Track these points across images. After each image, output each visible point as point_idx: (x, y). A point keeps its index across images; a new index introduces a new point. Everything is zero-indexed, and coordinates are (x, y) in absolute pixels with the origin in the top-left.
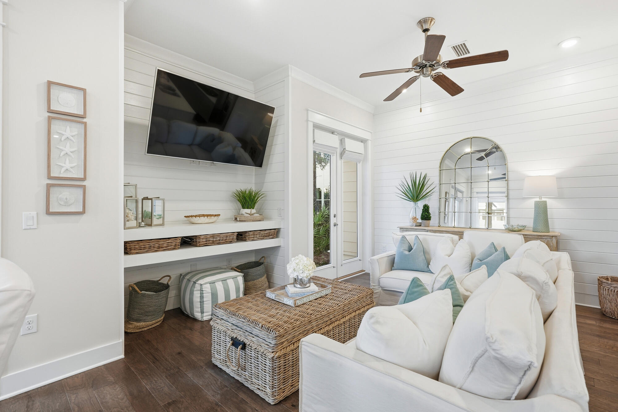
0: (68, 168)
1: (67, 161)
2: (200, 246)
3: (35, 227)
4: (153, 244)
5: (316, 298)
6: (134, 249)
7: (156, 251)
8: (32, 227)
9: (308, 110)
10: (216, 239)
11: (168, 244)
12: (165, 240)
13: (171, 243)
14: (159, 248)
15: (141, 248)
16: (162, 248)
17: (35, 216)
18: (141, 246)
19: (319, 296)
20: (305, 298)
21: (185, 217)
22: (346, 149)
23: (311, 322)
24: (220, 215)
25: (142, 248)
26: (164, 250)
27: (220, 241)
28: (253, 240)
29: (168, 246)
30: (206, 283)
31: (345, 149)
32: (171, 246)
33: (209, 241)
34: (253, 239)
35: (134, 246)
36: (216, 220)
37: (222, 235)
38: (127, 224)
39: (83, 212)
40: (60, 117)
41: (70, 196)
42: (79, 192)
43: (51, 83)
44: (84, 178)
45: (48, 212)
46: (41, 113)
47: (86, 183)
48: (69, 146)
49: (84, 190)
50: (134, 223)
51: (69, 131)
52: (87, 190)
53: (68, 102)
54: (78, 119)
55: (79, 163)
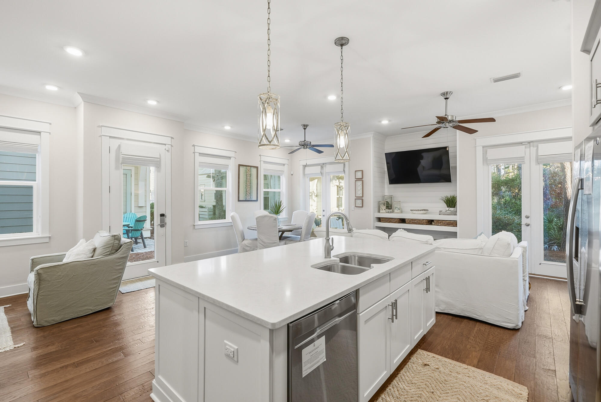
0: (359, 194)
1: (359, 192)
4: (388, 220)
6: (383, 221)
7: (389, 222)
8: (353, 210)
12: (392, 219)
16: (391, 222)
21: (411, 210)
24: (428, 210)
35: (382, 219)
36: (426, 213)
38: (381, 211)
39: (362, 207)
40: (358, 180)
41: (359, 202)
42: (361, 200)
43: (355, 171)
44: (363, 197)
45: (355, 206)
46: (354, 180)
47: (363, 198)
48: (359, 187)
49: (362, 200)
50: (384, 211)
51: (359, 183)
52: (364, 200)
53: (359, 175)
54: (361, 179)
55: (361, 192)
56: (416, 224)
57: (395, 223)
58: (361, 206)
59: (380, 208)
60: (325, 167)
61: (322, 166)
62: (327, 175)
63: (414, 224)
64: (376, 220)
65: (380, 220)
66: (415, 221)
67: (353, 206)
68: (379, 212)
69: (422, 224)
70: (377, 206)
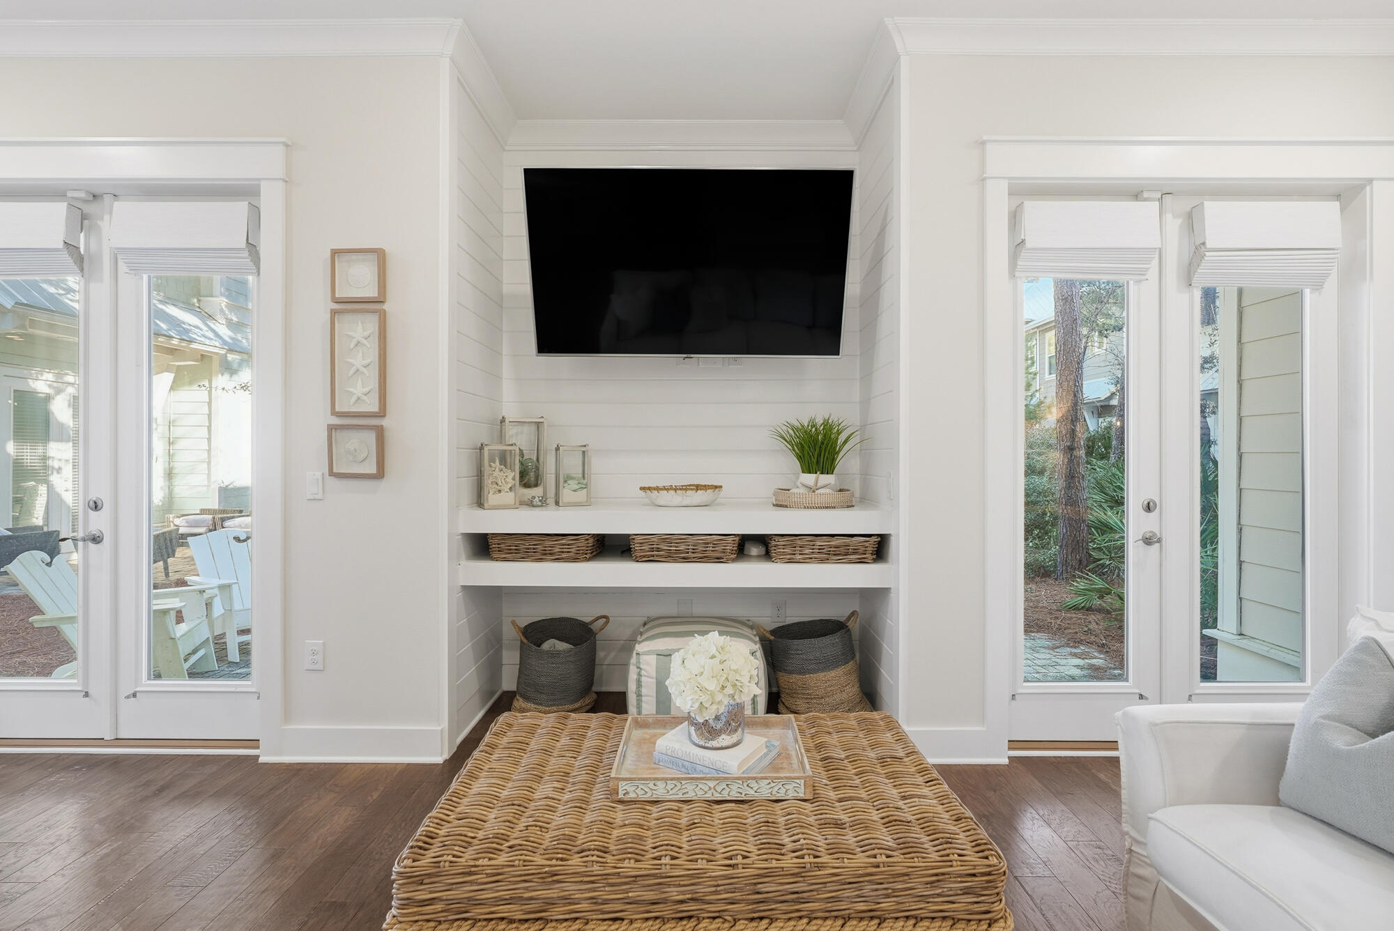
0: (360, 395)
1: (359, 383)
2: (637, 561)
3: (319, 496)
4: (534, 545)
5: (718, 797)
6: (499, 551)
7: (540, 560)
8: (317, 497)
9: (983, 143)
10: (676, 547)
11: (563, 548)
12: (555, 538)
13: (568, 545)
14: (545, 554)
15: (510, 550)
16: (550, 554)
17: (320, 478)
18: (510, 546)
19: (734, 795)
20: (661, 785)
21: (641, 489)
22: (1209, 245)
23: (555, 878)
24: (721, 487)
25: (512, 551)
26: (557, 559)
27: (688, 553)
28: (790, 561)
29: (563, 552)
30: (648, 653)
31: (1204, 244)
32: (568, 552)
33: (658, 550)
34: (788, 557)
35: (498, 544)
36: (715, 500)
37: (691, 540)
38: (492, 498)
39: (380, 474)
40: (345, 306)
41: (359, 445)
42: (371, 437)
43: (335, 253)
44: (382, 413)
45: (332, 473)
46: (321, 307)
47: (385, 422)
48: (362, 358)
49: (380, 433)
50: (509, 498)
51: (360, 329)
52: (387, 434)
53: (360, 279)
54: (374, 305)
55: (374, 384)
56: (686, 560)
57: (575, 560)
58: (372, 470)
59: (488, 482)
60: (106, 217)
61: (88, 209)
62: (122, 267)
63: (675, 561)
64: (461, 547)
65: (483, 546)
66: (682, 547)
67: (314, 471)
68: (480, 502)
69: (719, 560)
70: (466, 469)
